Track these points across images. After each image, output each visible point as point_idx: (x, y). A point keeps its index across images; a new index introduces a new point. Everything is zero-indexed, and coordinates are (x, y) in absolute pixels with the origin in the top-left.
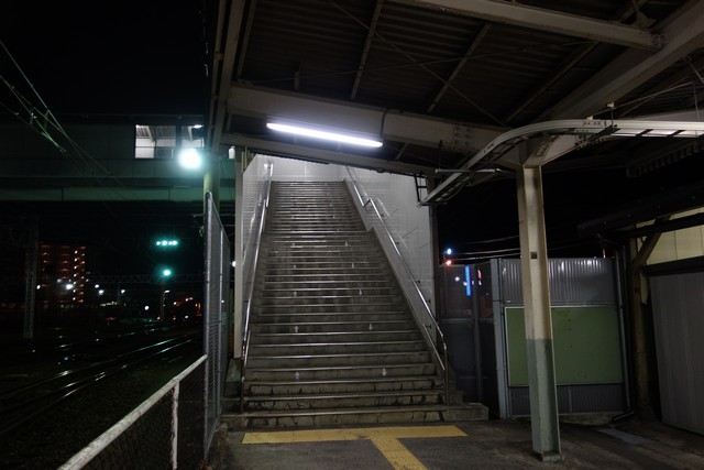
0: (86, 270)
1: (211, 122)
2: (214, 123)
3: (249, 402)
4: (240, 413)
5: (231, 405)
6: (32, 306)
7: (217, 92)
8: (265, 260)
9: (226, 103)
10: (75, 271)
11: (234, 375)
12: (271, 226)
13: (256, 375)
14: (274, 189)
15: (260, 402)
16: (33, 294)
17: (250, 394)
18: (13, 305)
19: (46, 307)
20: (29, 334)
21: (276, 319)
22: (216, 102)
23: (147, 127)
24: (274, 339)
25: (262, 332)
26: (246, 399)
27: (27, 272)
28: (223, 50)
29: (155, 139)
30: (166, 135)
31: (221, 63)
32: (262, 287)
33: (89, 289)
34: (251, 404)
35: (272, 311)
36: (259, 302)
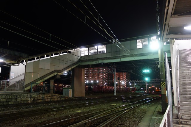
0: (126, 79)
1: (163, 32)
2: (164, 32)
3: (182, 121)
4: (179, 125)
5: (176, 121)
6: (115, 87)
7: (166, 21)
8: (181, 74)
9: (169, 24)
10: (124, 79)
11: (176, 112)
12: (181, 64)
13: (183, 112)
14: (181, 52)
15: (186, 122)
16: (115, 85)
17: (182, 119)
18: (111, 87)
19: (118, 88)
20: (115, 94)
21: (188, 94)
22: (165, 24)
23: (140, 40)
24: (188, 100)
25: (183, 98)
26: (181, 120)
27: (114, 79)
28: (168, 6)
29: (142, 43)
30: (145, 41)
31: (168, 10)
32: (181, 83)
33: (127, 83)
34: (183, 122)
35: (186, 91)
36: (181, 88)
